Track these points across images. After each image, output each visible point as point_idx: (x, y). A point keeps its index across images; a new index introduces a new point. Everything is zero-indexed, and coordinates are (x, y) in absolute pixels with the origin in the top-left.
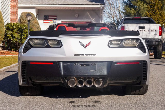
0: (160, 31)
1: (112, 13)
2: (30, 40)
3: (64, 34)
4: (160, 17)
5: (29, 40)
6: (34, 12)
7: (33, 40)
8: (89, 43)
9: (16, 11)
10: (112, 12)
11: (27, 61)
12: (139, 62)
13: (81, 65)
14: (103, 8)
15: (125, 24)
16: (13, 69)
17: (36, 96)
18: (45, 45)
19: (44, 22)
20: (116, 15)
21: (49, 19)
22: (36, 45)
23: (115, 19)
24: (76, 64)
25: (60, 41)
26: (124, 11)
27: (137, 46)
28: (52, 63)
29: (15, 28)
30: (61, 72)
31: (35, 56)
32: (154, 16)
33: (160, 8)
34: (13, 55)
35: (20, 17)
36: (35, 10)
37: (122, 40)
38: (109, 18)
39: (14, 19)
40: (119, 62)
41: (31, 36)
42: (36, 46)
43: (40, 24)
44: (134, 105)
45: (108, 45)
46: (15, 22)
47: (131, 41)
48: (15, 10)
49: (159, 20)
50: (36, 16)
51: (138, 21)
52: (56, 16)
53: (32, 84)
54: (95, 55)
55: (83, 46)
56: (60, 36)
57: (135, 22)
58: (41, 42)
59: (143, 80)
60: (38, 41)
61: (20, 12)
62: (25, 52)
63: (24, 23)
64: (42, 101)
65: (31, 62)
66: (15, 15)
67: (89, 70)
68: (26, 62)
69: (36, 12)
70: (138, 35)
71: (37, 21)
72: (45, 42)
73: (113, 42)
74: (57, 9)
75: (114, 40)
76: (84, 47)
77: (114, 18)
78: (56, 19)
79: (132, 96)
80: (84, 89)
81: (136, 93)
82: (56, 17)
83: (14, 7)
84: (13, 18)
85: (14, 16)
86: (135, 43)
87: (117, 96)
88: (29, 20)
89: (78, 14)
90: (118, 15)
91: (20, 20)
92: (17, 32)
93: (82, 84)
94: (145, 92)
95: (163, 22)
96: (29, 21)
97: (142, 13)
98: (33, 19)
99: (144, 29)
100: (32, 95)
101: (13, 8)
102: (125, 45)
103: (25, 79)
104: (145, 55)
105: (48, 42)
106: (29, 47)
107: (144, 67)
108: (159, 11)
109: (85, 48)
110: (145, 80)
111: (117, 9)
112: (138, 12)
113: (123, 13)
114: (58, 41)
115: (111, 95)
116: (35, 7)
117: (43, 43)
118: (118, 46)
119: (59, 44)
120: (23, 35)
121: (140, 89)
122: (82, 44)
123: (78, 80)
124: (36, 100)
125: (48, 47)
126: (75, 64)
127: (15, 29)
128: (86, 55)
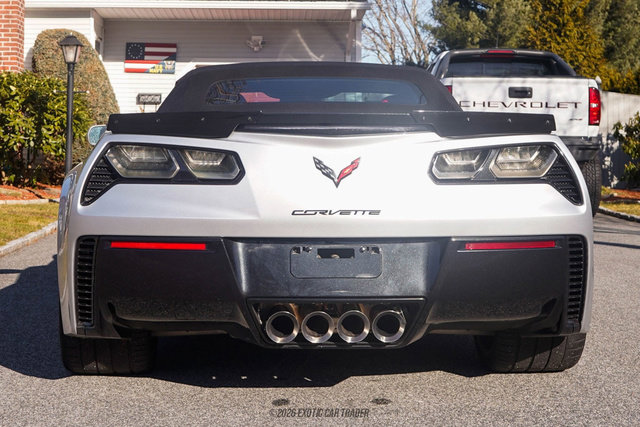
0: (594, 105)
1: (387, 32)
2: (112, 152)
3: (251, 128)
4: (579, 47)
5: (105, 151)
6: (87, 29)
7: (124, 151)
8: (354, 165)
9: (16, 26)
10: (385, 29)
11: (100, 236)
12: (555, 240)
13: (320, 252)
14: (361, 12)
15: (454, 79)
16: (16, 258)
17: (129, 379)
18: (170, 171)
19: (128, 71)
20: (400, 39)
21: (146, 57)
22: (136, 172)
23: (398, 54)
24: (298, 250)
25: (235, 155)
26: (435, 24)
27: (546, 175)
28: (203, 247)
29: (17, 94)
30: (240, 283)
31: (133, 215)
32: (559, 44)
33: (581, 13)
34: (9, 202)
35: (32, 51)
36: (91, 21)
37: (484, 153)
38: (373, 50)
39: (9, 57)
40: (470, 242)
41: (114, 133)
42: (135, 174)
43: (109, 77)
44: (536, 418)
45: (430, 172)
46: (12, 68)
47: (521, 157)
48: (13, 21)
49: (577, 61)
50: (97, 43)
51: (504, 65)
52: (174, 46)
53: (118, 329)
54: (377, 212)
55: (328, 175)
56: (235, 135)
57: (492, 72)
58: (157, 159)
59: (570, 313)
60: (144, 155)
61: (33, 29)
62: (92, 201)
63: (50, 72)
64: (157, 398)
65: (115, 241)
66: (13, 40)
67: (352, 275)
68: (96, 240)
69: (95, 30)
70: (549, 133)
71: (101, 64)
72: (170, 160)
73: (449, 160)
74: (178, 16)
75: (454, 152)
76: (332, 179)
77: (392, 51)
78: (172, 57)
79: (521, 378)
80: (330, 350)
81: (536, 365)
82: (173, 50)
83: (11, 10)
84: (5, 54)
85: (11, 45)
86: (536, 164)
87: (458, 380)
88: (74, 63)
89: (260, 38)
90: (409, 39)
91: (34, 61)
92: (23, 110)
93: (322, 331)
94: (573, 363)
95: (594, 67)
96: (71, 66)
97: (507, 33)
98: (86, 58)
99: (530, 97)
100: (111, 372)
101: (8, 12)
102: (498, 173)
103: (89, 309)
104: (578, 211)
105: (186, 158)
106: (104, 178)
107: (575, 260)
108: (575, 26)
109: (337, 185)
110: (576, 312)
111: (407, 16)
112: (494, 28)
113: (434, 31)
114: (224, 155)
115: (432, 373)
116: (93, 9)
117: (165, 163)
118: (472, 176)
119: (230, 169)
120: (49, 122)
121: (552, 348)
122: (326, 168)
123: (308, 316)
124: (134, 396)
125: (185, 178)
126: (295, 249)
127: (17, 98)
128: (342, 213)
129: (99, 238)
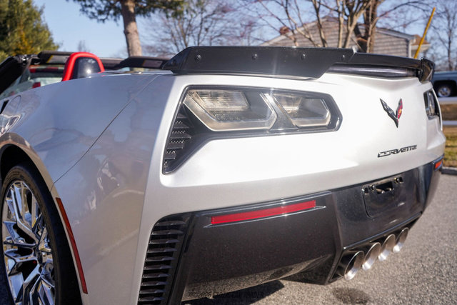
5: (182, 98)
8: (400, 103)
11: (196, 212)
18: (269, 120)
25: (327, 98)
54: (415, 147)
55: (392, 116)
122: (390, 109)
125: (284, 127)
128: (403, 150)
129: (193, 215)
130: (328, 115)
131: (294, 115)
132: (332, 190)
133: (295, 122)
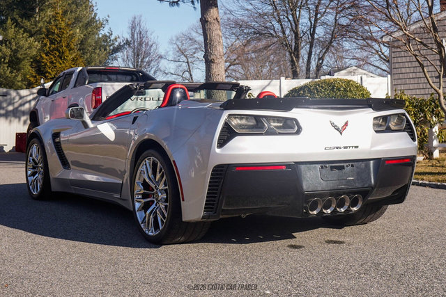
5: (226, 119)
8: (346, 124)
15: (103, 83)
18: (264, 129)
22: (244, 130)
24: (322, 167)
27: (404, 128)
28: (284, 167)
54: (357, 147)
55: (337, 129)
62: (222, 146)
68: (226, 167)
72: (263, 123)
76: (339, 131)
108: (70, 54)
109: (341, 134)
114: (284, 121)
119: (292, 128)
122: (336, 126)
128: (345, 148)
129: (229, 165)
130: (296, 128)
131: (278, 127)
132: (295, 162)
133: (278, 131)
